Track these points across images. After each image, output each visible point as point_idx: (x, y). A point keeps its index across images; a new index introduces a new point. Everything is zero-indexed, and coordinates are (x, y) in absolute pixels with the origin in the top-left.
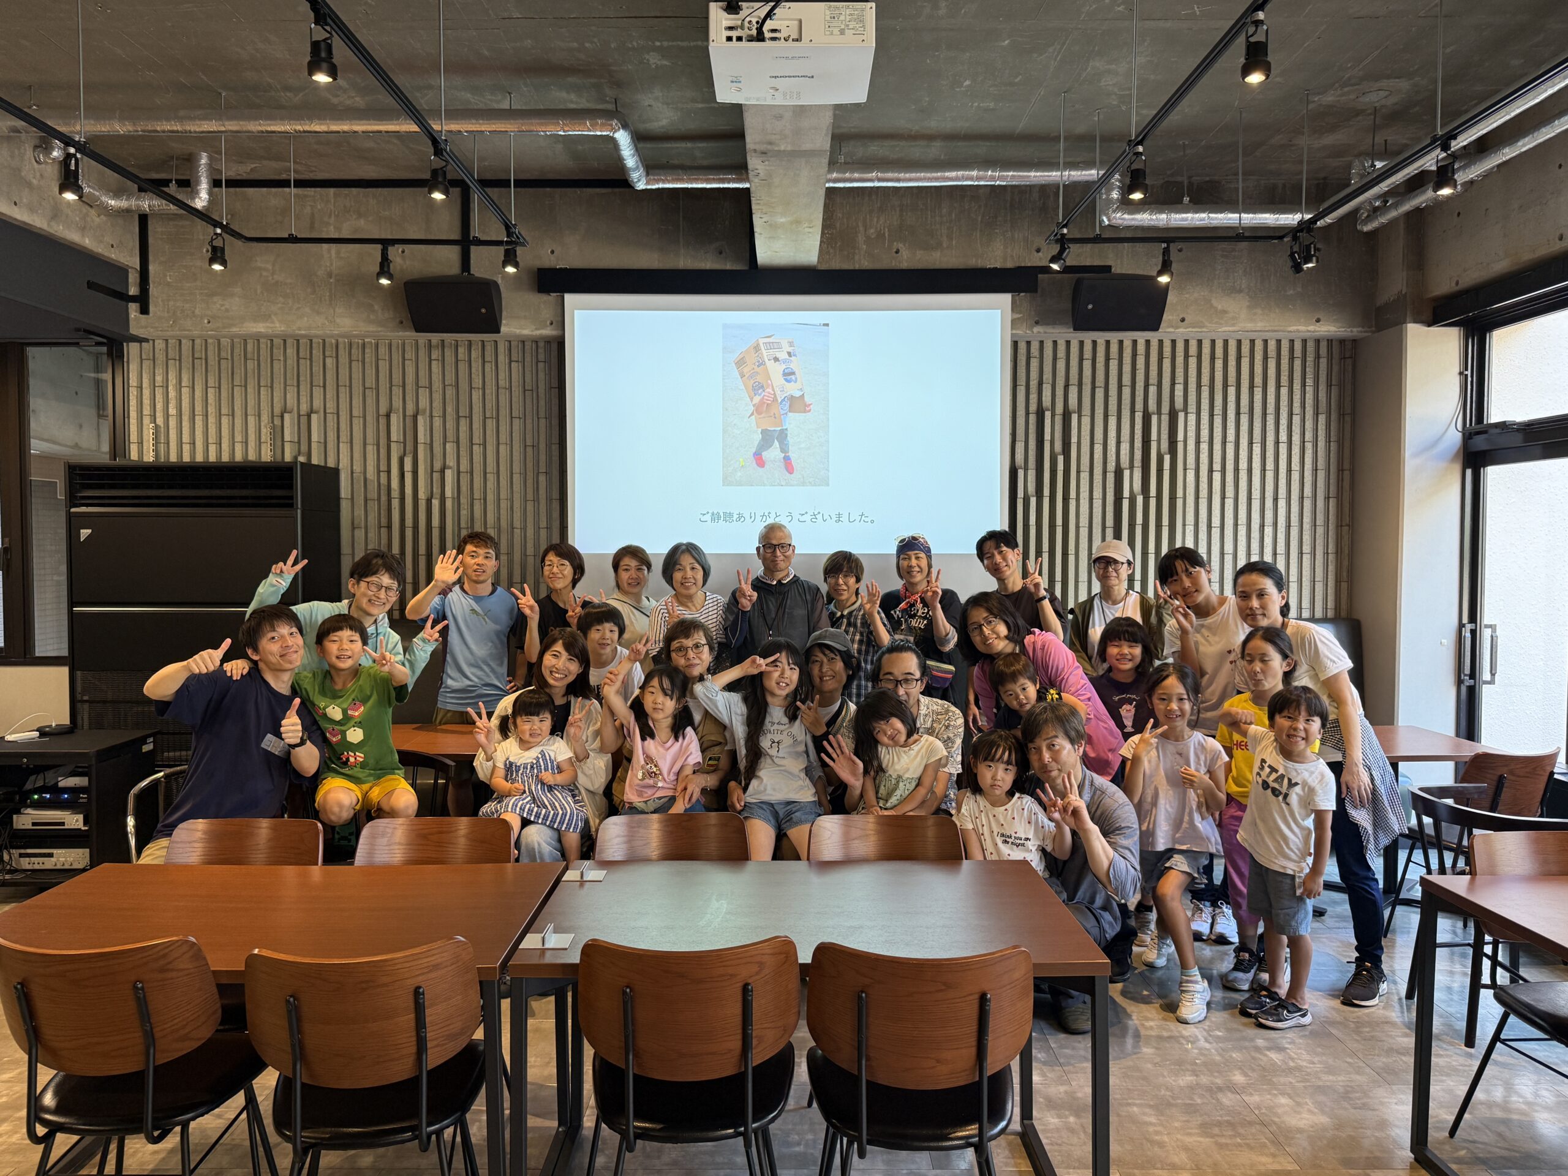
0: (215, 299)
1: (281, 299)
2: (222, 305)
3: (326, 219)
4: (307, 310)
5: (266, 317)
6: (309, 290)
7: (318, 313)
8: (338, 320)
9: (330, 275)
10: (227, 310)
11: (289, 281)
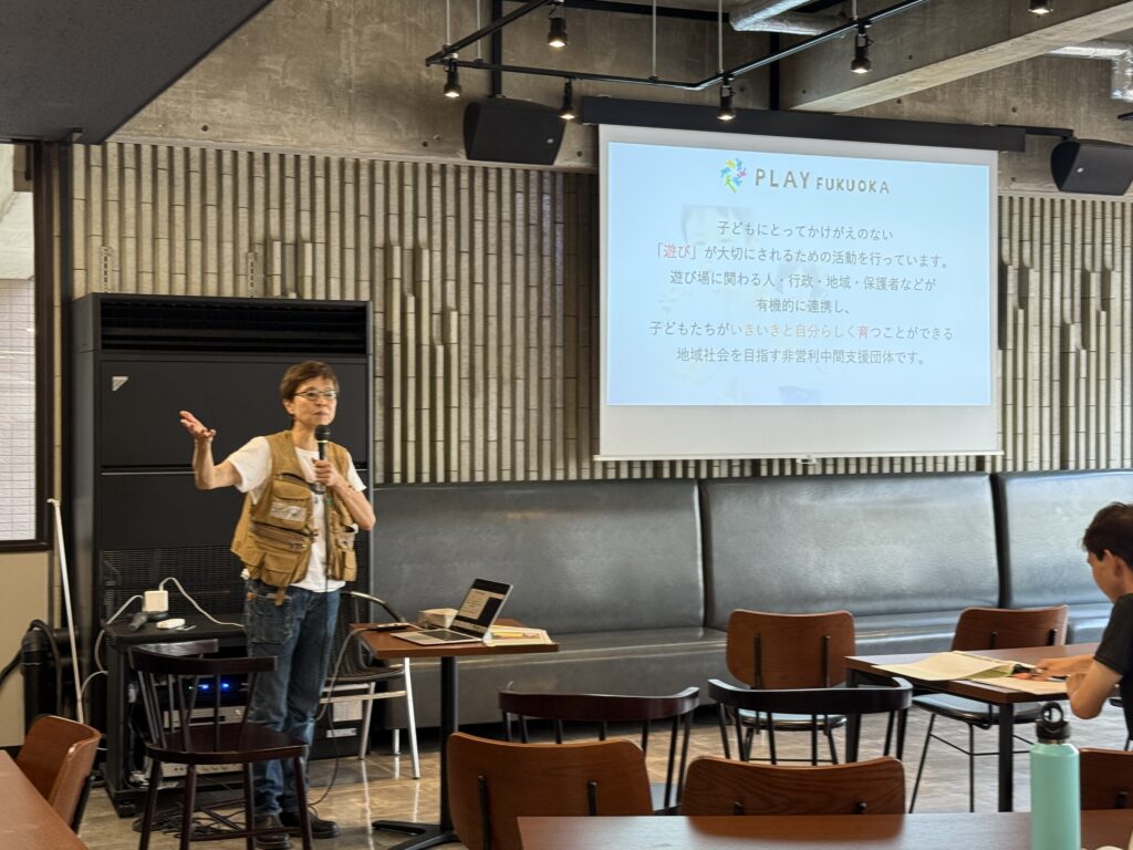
0: (216, 101)
1: (292, 109)
2: (223, 110)
3: (344, 19)
4: (323, 123)
5: (276, 128)
6: (326, 100)
7: (335, 127)
8: (358, 138)
9: (349, 85)
10: (229, 117)
11: (303, 88)
